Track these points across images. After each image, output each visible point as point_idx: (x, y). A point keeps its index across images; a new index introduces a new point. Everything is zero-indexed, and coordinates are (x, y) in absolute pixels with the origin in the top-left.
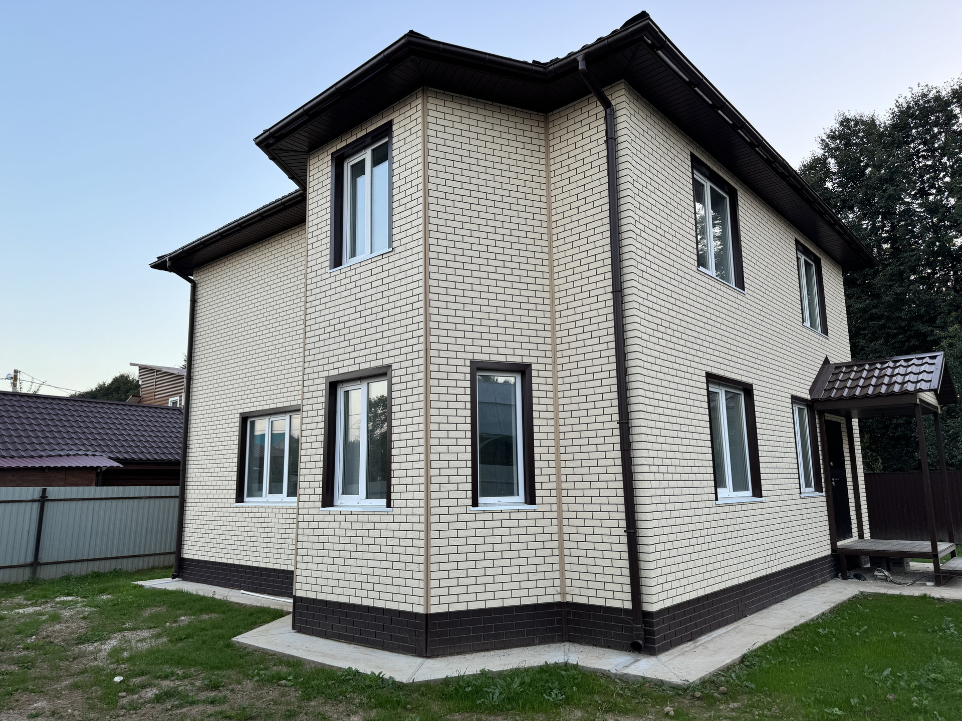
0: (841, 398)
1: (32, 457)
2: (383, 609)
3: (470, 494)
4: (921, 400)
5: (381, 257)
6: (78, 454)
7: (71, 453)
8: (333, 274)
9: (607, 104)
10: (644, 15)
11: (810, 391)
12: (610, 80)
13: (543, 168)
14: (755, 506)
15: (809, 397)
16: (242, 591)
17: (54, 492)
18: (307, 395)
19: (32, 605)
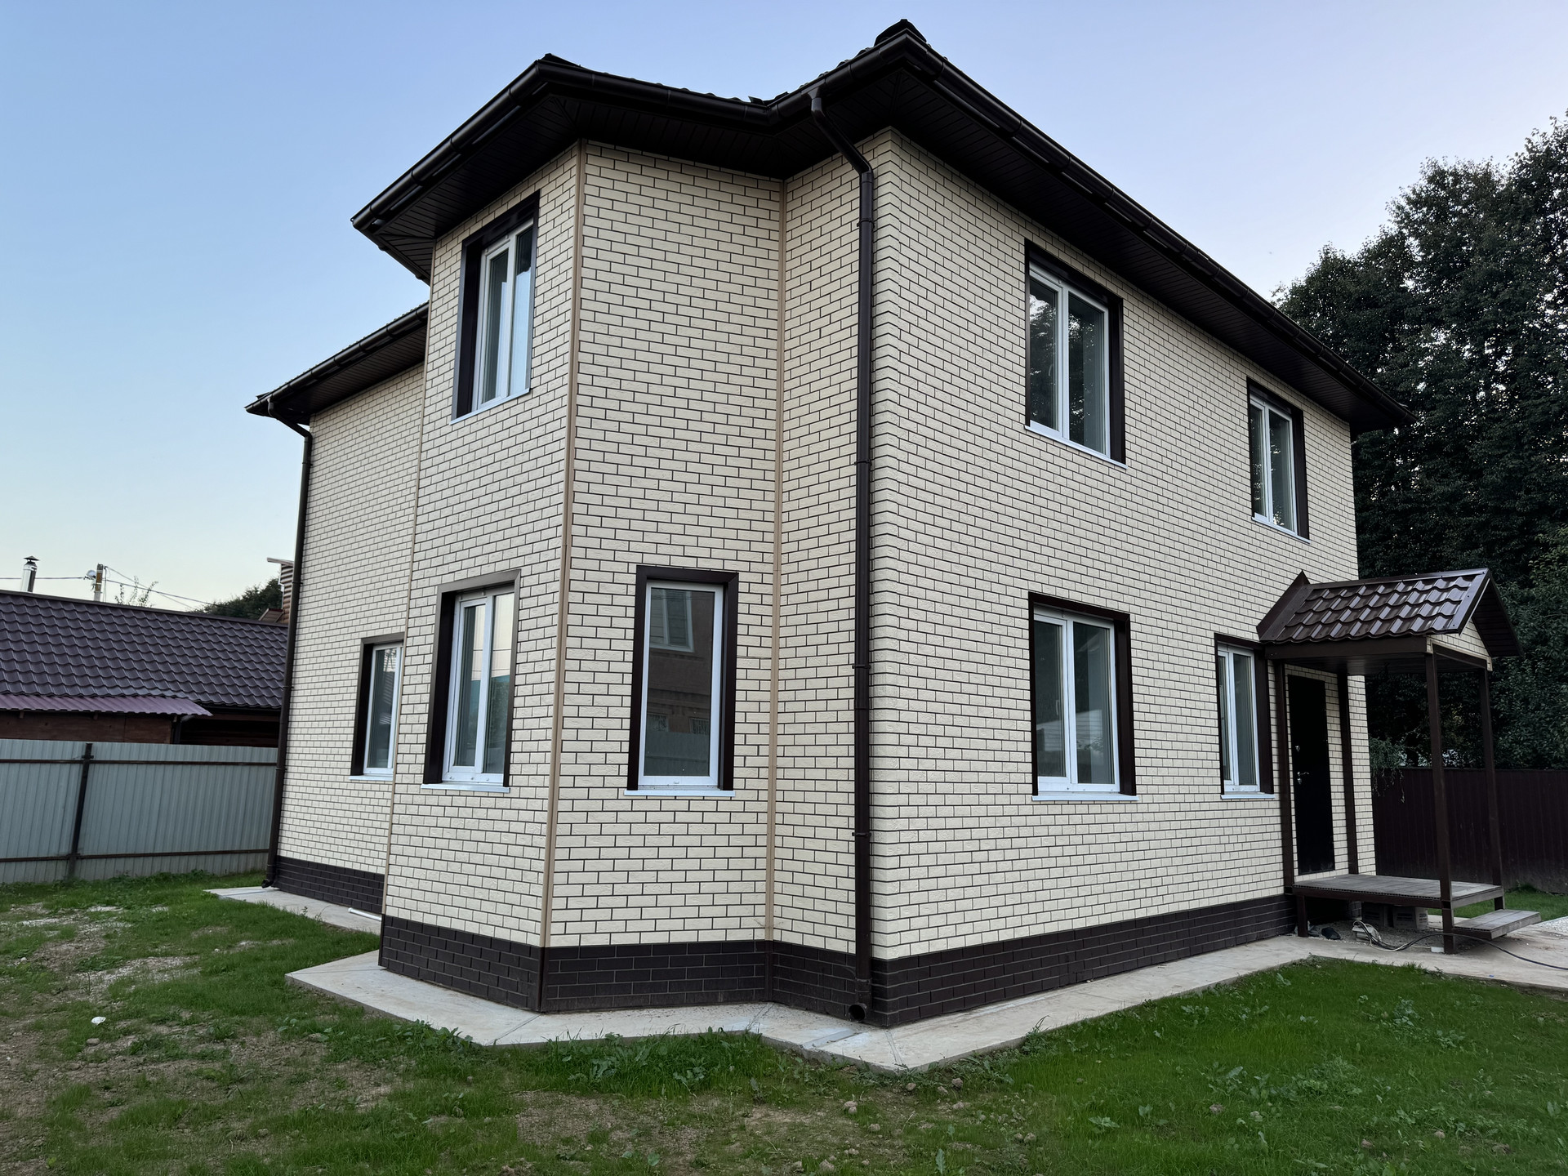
0: (1326, 641)
1: (81, 696)
2: (491, 939)
3: (625, 770)
4: (1435, 647)
5: (515, 402)
6: (150, 695)
7: (140, 692)
8: (455, 427)
9: (862, 166)
10: (904, 25)
11: (1258, 628)
12: (869, 129)
13: (775, 265)
14: (1121, 808)
15: (1256, 638)
16: (351, 909)
17: (104, 749)
18: (414, 613)
19: (49, 916)
